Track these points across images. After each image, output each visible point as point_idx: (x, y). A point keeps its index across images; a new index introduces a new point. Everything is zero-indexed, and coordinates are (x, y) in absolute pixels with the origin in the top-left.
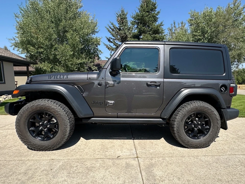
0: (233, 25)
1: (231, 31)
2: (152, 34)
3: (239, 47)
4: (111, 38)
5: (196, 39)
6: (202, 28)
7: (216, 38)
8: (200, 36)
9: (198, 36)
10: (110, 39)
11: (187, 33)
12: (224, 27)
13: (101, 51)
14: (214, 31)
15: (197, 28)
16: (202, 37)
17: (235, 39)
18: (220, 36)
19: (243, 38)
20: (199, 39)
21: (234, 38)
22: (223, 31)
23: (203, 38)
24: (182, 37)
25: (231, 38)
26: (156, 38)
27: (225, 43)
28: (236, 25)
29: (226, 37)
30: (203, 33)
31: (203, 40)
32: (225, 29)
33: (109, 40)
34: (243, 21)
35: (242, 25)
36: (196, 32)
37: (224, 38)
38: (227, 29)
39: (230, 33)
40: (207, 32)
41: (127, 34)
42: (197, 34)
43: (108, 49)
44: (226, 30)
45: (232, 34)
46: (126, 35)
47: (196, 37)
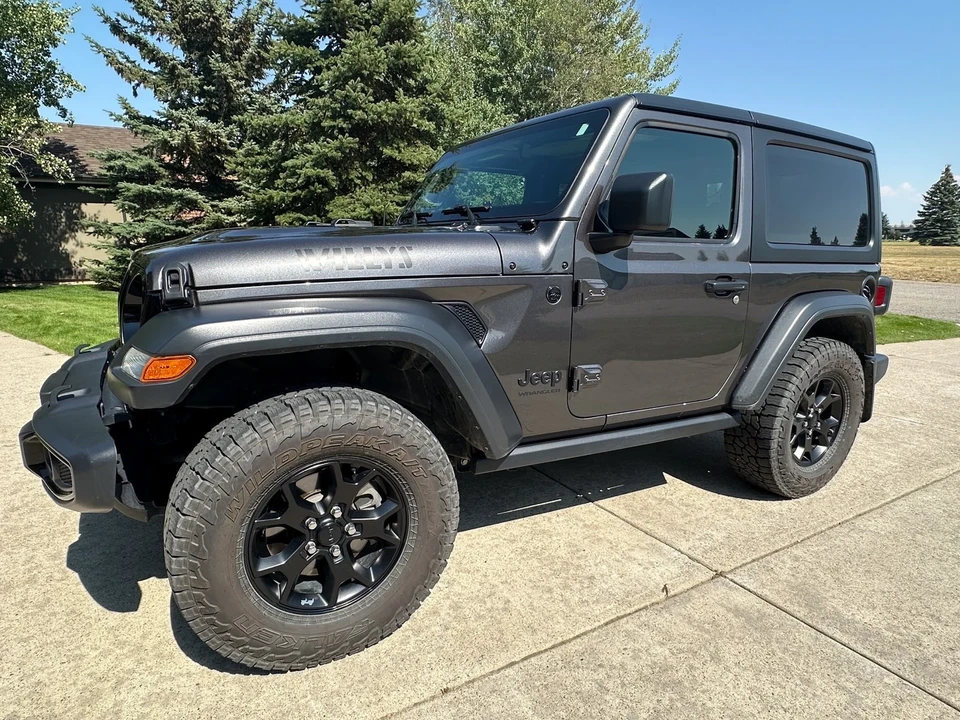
4: (133, 21)
8: (496, 67)
9: (491, 65)
10: (123, 23)
13: (69, 76)
20: (495, 76)
31: (508, 84)
33: (116, 29)
40: (520, 53)
41: (220, 15)
42: (484, 56)
43: (120, 71)
46: (214, 18)
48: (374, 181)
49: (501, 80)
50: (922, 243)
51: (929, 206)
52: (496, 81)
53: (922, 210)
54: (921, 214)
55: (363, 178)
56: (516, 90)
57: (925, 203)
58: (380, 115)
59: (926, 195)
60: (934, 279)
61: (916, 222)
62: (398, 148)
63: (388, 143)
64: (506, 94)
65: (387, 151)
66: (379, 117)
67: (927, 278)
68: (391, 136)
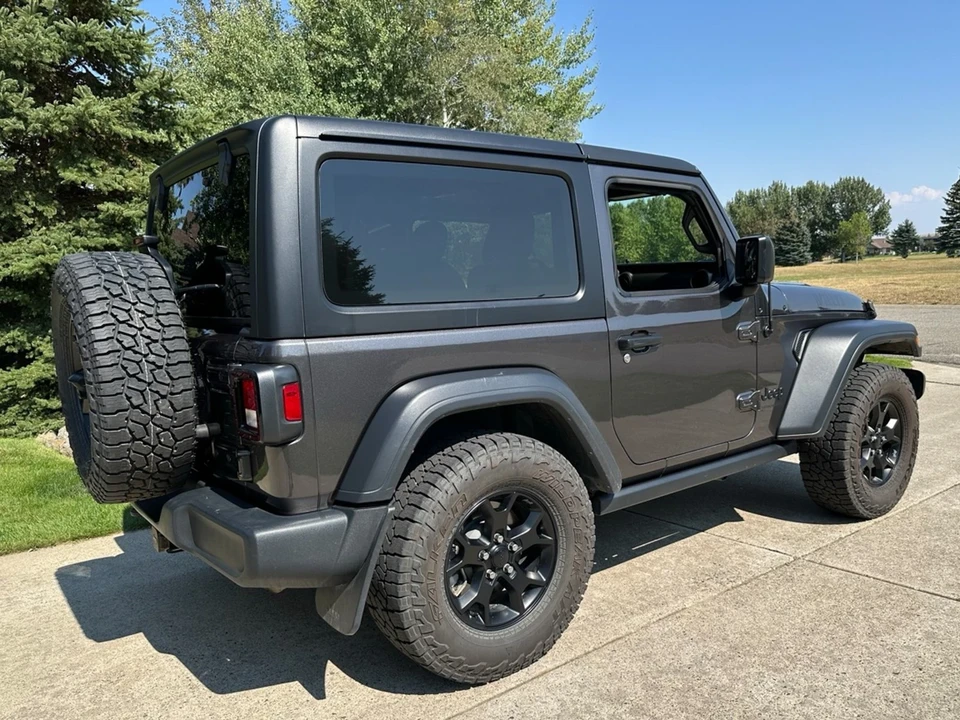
0: (478, 21)
1: (473, 48)
2: (60, 17)
3: (514, 124)
5: (327, 65)
6: (349, 12)
7: (417, 72)
8: (344, 55)
9: (335, 52)
11: (282, 33)
12: (447, 26)
14: (404, 38)
15: (324, 9)
16: (356, 60)
17: (494, 84)
18: (434, 64)
19: (520, 83)
21: (490, 83)
22: (444, 47)
23: (360, 68)
24: (256, 51)
25: (480, 81)
26: (88, 43)
27: (456, 99)
28: (491, 25)
29: (460, 75)
30: (356, 41)
31: (364, 76)
32: (451, 34)
34: (515, 11)
35: (512, 29)
36: (322, 29)
37: (451, 75)
38: (456, 35)
39: (470, 55)
42: (327, 40)
44: (455, 40)
45: (480, 63)
47: (329, 59)
48: (59, 218)
49: (352, 72)
50: (951, 255)
51: (952, 210)
52: (342, 72)
53: (945, 215)
54: (945, 220)
55: (36, 214)
56: (376, 84)
57: (947, 207)
58: (46, 123)
59: (947, 198)
60: (933, 301)
61: (941, 230)
62: (90, 170)
63: (71, 162)
64: (364, 91)
65: (69, 175)
66: (47, 126)
67: (926, 300)
68: (77, 153)
